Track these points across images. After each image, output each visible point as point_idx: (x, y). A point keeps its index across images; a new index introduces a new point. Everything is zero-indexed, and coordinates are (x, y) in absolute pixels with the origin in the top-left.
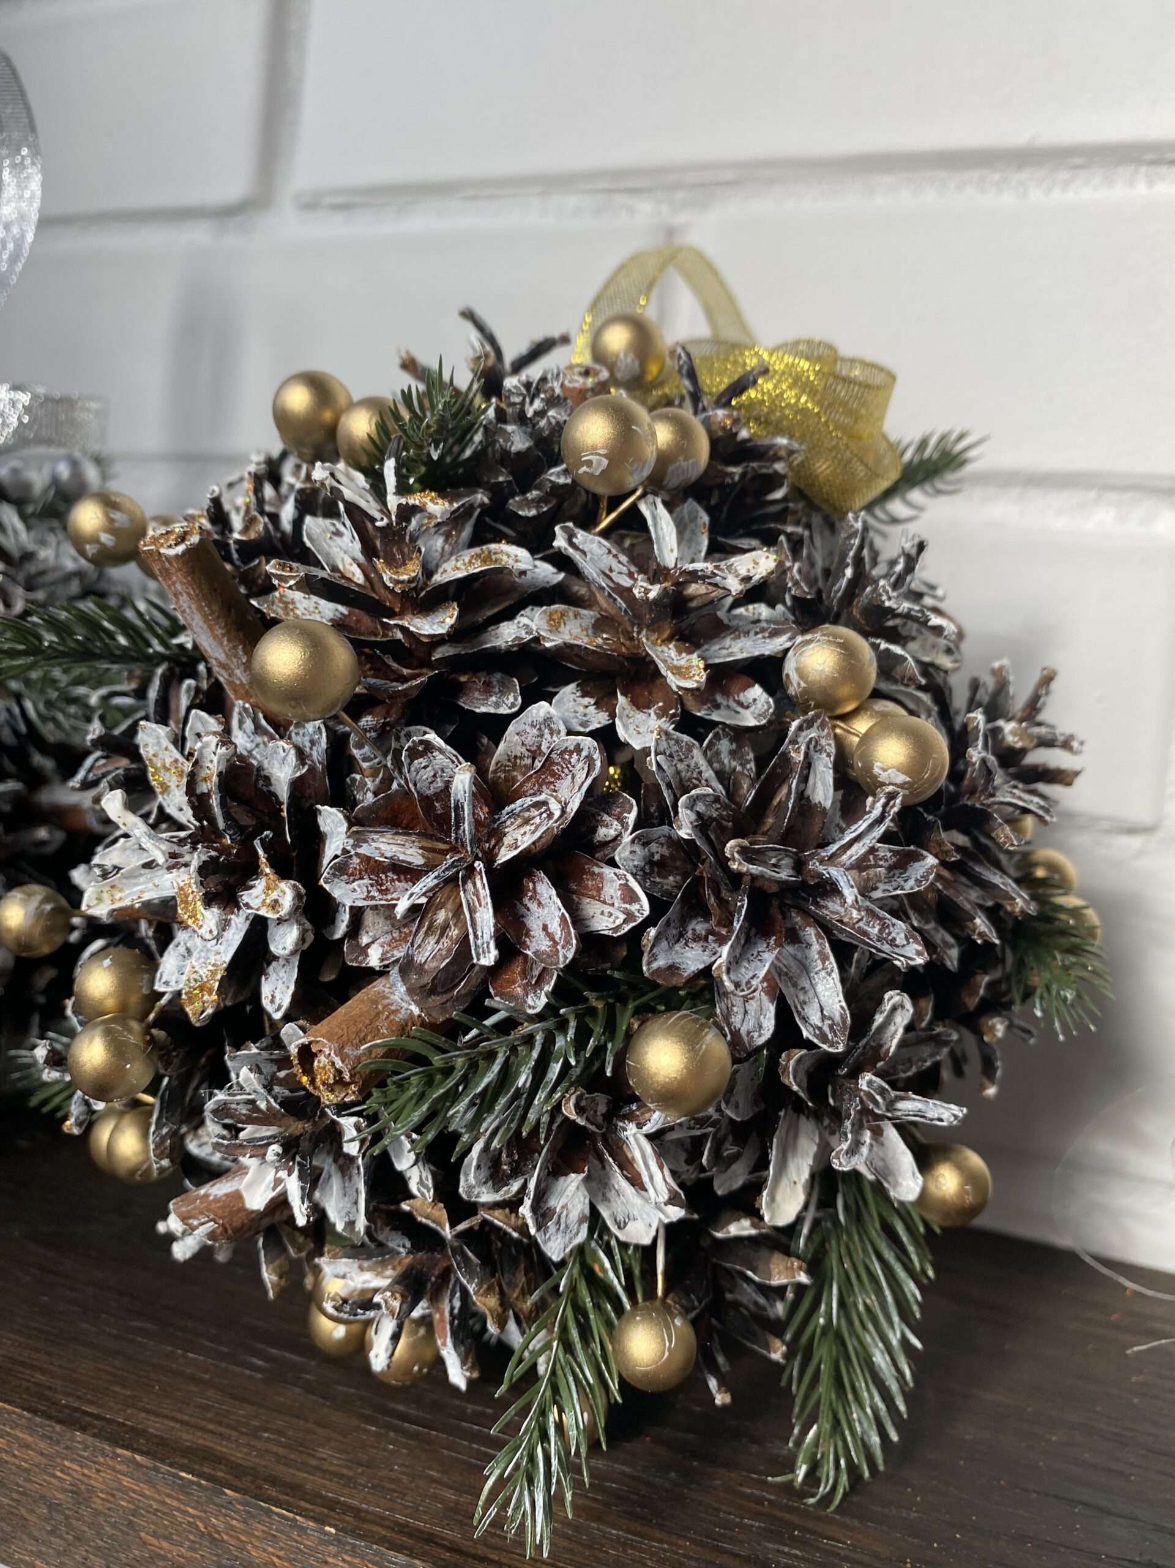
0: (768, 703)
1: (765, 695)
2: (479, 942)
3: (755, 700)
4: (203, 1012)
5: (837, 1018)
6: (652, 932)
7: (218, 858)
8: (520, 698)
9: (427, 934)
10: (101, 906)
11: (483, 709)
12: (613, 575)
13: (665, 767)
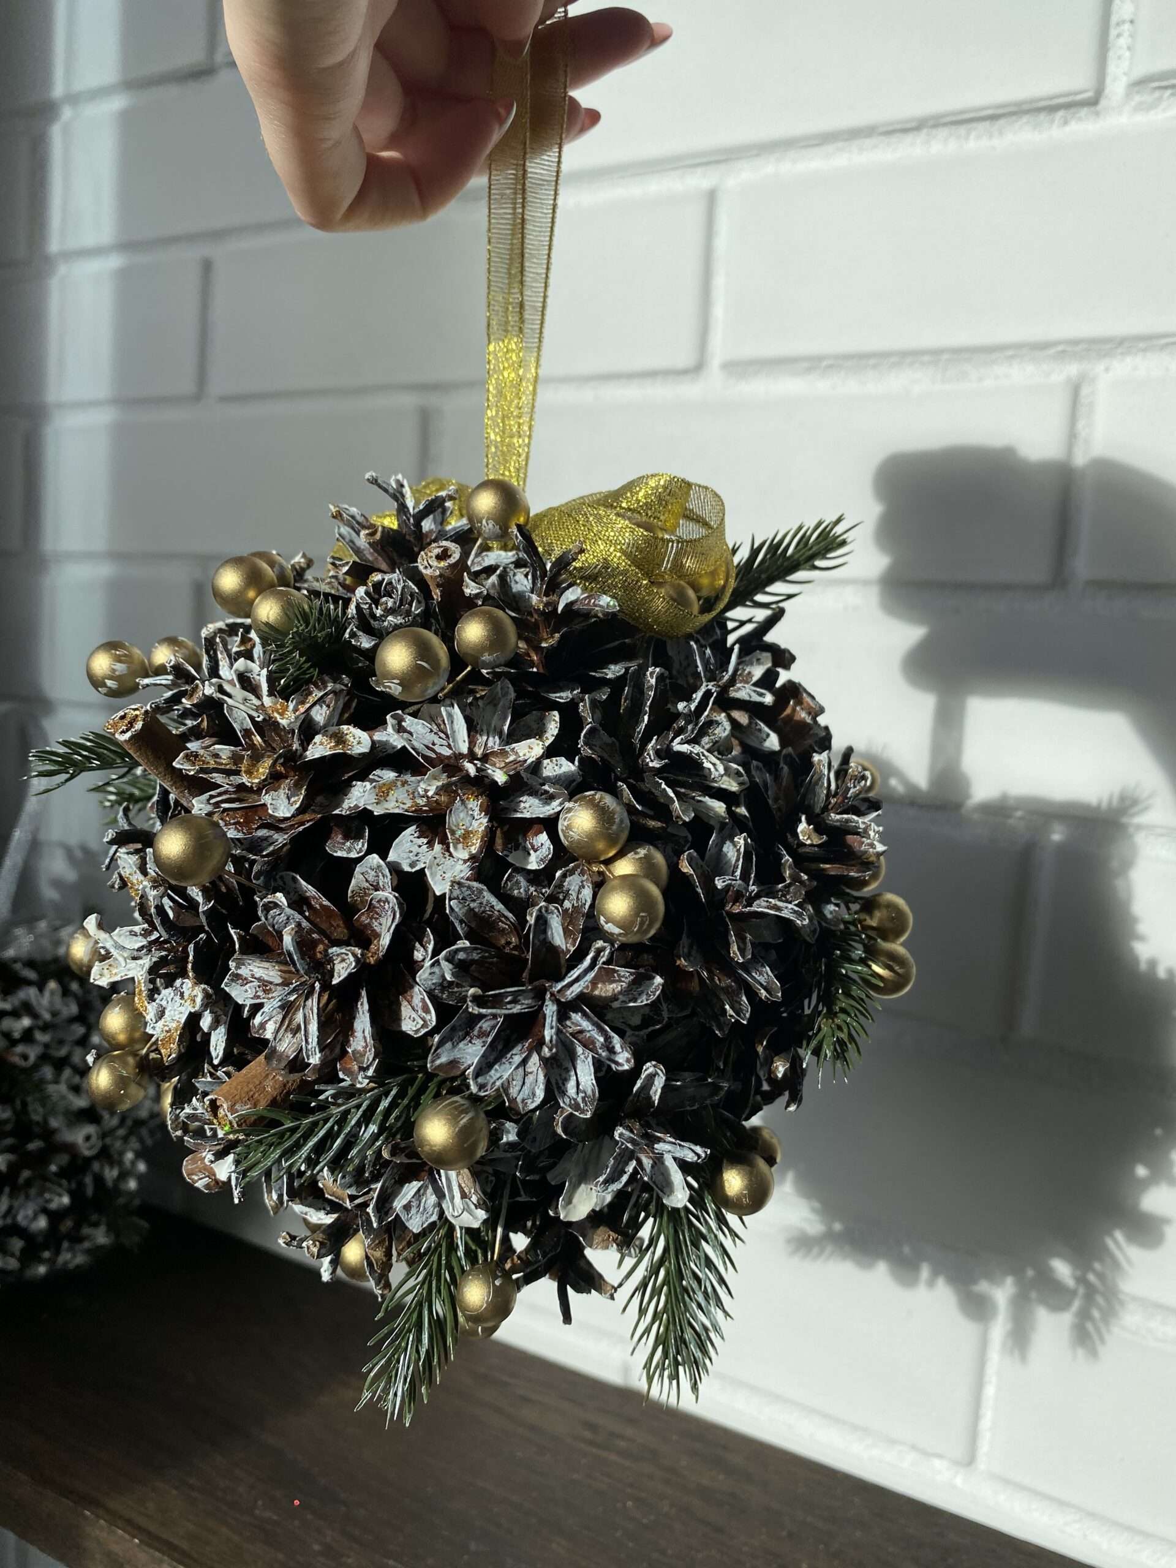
0: (549, 849)
1: (549, 842)
2: (309, 1047)
3: (542, 844)
4: (170, 1056)
5: (589, 1092)
6: (437, 1038)
7: (167, 956)
8: (366, 845)
9: (286, 1030)
10: (103, 979)
11: (339, 854)
12: (436, 748)
13: (457, 910)
